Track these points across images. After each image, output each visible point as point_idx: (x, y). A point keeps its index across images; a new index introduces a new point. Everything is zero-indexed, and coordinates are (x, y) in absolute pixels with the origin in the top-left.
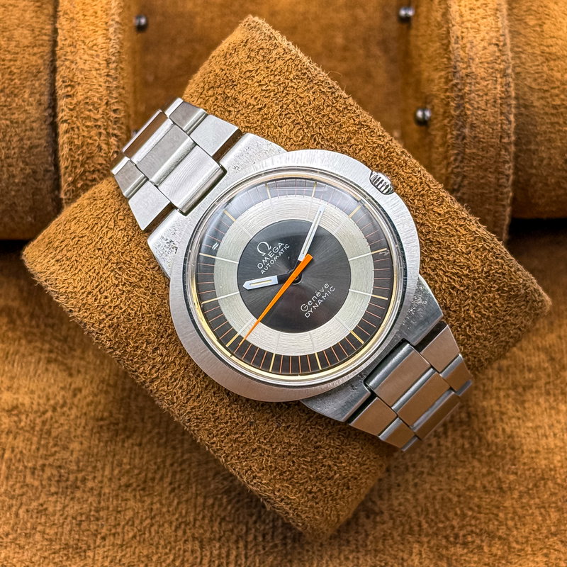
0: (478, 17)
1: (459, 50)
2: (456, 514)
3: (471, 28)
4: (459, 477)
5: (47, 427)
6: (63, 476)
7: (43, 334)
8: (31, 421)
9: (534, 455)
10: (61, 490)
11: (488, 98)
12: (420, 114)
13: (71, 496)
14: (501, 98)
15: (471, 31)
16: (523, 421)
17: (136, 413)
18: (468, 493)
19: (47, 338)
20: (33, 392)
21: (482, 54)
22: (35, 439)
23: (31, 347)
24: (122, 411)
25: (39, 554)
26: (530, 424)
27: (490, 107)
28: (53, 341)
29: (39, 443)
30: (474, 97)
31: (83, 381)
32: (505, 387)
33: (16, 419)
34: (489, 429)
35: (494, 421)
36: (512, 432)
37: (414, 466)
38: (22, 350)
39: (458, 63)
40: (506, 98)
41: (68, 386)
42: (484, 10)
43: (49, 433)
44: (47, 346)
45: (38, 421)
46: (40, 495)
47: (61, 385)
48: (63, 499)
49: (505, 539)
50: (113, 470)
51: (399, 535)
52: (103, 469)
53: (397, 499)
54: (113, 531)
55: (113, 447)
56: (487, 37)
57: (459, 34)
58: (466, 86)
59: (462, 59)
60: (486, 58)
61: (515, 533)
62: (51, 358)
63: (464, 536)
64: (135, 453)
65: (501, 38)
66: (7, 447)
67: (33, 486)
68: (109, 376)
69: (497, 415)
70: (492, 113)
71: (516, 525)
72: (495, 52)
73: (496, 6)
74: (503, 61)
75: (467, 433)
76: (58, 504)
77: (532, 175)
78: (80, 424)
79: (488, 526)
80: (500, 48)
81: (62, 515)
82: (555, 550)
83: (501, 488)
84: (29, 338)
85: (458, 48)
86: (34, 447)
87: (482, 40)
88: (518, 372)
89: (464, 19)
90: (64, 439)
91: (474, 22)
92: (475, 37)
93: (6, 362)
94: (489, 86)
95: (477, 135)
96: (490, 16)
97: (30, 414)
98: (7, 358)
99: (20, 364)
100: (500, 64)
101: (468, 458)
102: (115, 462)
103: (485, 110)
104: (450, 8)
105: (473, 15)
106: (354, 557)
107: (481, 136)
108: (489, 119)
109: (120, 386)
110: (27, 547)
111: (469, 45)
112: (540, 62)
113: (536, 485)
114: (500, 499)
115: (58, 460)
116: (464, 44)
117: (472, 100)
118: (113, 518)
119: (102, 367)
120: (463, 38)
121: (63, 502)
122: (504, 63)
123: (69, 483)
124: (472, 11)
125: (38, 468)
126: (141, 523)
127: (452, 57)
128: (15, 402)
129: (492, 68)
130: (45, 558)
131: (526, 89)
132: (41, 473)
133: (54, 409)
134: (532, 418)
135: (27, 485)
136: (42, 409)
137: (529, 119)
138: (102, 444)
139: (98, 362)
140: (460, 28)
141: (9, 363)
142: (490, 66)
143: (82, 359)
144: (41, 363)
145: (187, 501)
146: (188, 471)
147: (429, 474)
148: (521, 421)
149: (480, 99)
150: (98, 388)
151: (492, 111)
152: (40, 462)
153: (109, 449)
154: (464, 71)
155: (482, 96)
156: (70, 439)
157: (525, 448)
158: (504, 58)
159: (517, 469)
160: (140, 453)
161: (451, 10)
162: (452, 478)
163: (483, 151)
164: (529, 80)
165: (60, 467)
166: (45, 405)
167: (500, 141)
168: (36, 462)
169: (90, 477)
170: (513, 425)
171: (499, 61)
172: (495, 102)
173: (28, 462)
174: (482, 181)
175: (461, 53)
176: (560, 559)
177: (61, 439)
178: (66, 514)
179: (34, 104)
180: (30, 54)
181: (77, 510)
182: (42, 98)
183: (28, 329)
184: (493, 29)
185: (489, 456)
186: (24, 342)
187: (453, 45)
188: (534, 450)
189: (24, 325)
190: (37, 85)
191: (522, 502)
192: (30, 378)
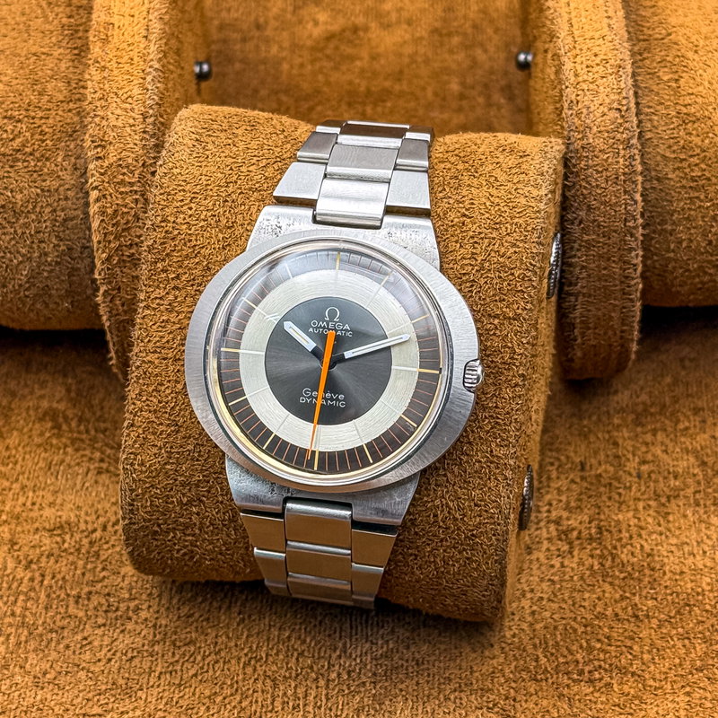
0: (596, 76)
1: (574, 117)
2: (581, 647)
3: (588, 90)
4: (586, 604)
5: (95, 549)
6: (113, 605)
7: (94, 440)
8: (76, 542)
10: (109, 622)
13: (122, 628)
15: (588, 93)
18: (596, 622)
19: (98, 445)
20: (79, 508)
21: (602, 121)
22: (81, 563)
23: (79, 454)
25: (81, 695)
27: (612, 185)
28: (104, 448)
29: (85, 568)
30: (592, 173)
33: (59, 539)
34: (624, 546)
35: (631, 538)
36: (652, 549)
37: (532, 591)
38: (68, 459)
39: (572, 133)
40: (630, 174)
42: (604, 67)
43: (97, 555)
44: (97, 455)
45: (85, 541)
46: (84, 628)
47: (113, 500)
48: (111, 631)
49: (639, 676)
50: (171, 598)
51: (511, 672)
52: (160, 596)
53: (510, 629)
54: (170, 669)
56: (607, 101)
57: (573, 97)
58: (582, 160)
59: (577, 128)
60: (606, 126)
61: (652, 668)
62: (102, 468)
63: (590, 672)
65: (624, 102)
66: (47, 573)
67: (76, 617)
69: (635, 530)
71: (653, 659)
72: (617, 118)
73: (618, 62)
74: (626, 129)
77: (670, 259)
79: (620, 661)
80: (623, 113)
81: (109, 651)
82: (700, 688)
83: (637, 617)
84: (76, 446)
85: (572, 114)
86: (78, 572)
87: (601, 104)
89: (580, 79)
90: (114, 562)
91: (591, 83)
92: (593, 101)
93: (49, 473)
94: (610, 160)
95: (597, 218)
96: (611, 74)
97: (75, 534)
98: (50, 468)
99: (65, 476)
100: (623, 133)
101: (598, 581)
104: (563, 65)
105: (590, 74)
106: (456, 698)
107: (602, 219)
110: (67, 688)
111: (585, 111)
112: (676, 124)
114: (635, 629)
115: (106, 587)
116: (580, 109)
118: (170, 654)
120: (578, 102)
121: (111, 635)
122: (628, 131)
123: (119, 613)
124: (588, 69)
125: (83, 596)
126: (204, 659)
127: (565, 125)
128: (58, 520)
129: (614, 138)
130: (88, 700)
131: (659, 158)
132: (86, 602)
133: (104, 528)
135: (70, 616)
136: (90, 528)
137: (663, 194)
140: (575, 90)
141: (52, 474)
142: (612, 135)
144: (90, 475)
147: (549, 600)
152: (86, 589)
154: (579, 143)
156: (122, 562)
158: (627, 125)
161: (565, 68)
162: (577, 606)
164: (662, 147)
165: (109, 594)
166: (93, 523)
167: (625, 225)
168: (81, 589)
169: (144, 607)
171: (622, 129)
173: (71, 588)
175: (576, 121)
176: (706, 698)
177: (110, 563)
178: (115, 649)
179: (69, 168)
180: (64, 110)
181: (127, 644)
182: (78, 161)
183: (75, 435)
184: (615, 91)
185: (624, 579)
186: (69, 450)
187: (566, 111)
188: (678, 571)
189: (71, 431)
190: (72, 147)
191: (662, 633)
192: (77, 492)
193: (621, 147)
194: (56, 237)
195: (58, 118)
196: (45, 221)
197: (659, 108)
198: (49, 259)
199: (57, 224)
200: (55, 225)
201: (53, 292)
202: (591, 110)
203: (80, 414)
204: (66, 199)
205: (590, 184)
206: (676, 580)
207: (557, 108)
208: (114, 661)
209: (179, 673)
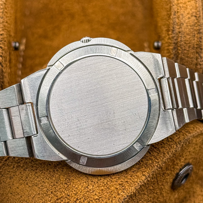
1: (176, 19)
3: (182, 7)
11: (190, 45)
14: (197, 45)
15: (182, 8)
21: (188, 21)
27: (191, 49)
30: (183, 44)
39: (175, 26)
56: (191, 12)
57: (176, 10)
58: (179, 38)
59: (177, 23)
60: (190, 24)
65: (198, 13)
70: (192, 52)
72: (194, 20)
80: (197, 18)
85: (175, 18)
87: (188, 14)
89: (179, 2)
91: (184, 4)
92: (184, 12)
94: (191, 39)
100: (197, 27)
103: (188, 51)
108: (190, 56)
111: (181, 16)
116: (178, 16)
117: (182, 45)
120: (178, 12)
122: (199, 26)
127: (172, 22)
129: (193, 29)
140: (177, 7)
142: (192, 27)
149: (186, 45)
154: (178, 30)
158: (199, 23)
167: (196, 67)
171: (196, 25)
172: (194, 47)
175: (177, 20)
184: (194, 8)
187: (173, 16)
193: (196, 33)
202: (184, 16)
205: (182, 49)
207: (168, 14)
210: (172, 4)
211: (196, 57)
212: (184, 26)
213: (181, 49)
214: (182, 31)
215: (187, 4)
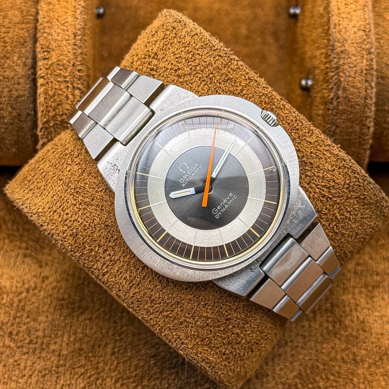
0: (350, 10)
1: (337, 33)
2: (322, 378)
3: (346, 18)
4: (324, 351)
5: (22, 304)
6: (33, 340)
7: (22, 236)
8: (10, 299)
9: (379, 336)
11: (357, 69)
12: (303, 82)
13: (39, 355)
14: (366, 70)
15: (345, 20)
16: (372, 311)
17: (88, 296)
18: (331, 363)
19: (25, 239)
20: (12, 278)
21: (353, 37)
22: (13, 313)
23: (13, 245)
24: (78, 294)
26: (377, 314)
27: (358, 76)
28: (29, 241)
30: (347, 68)
31: (50, 272)
32: (359, 285)
34: (347, 316)
35: (351, 311)
36: (364, 318)
37: (292, 341)
38: (6, 247)
39: (335, 43)
40: (370, 70)
41: (38, 275)
42: (355, 5)
43: (23, 308)
44: (24, 245)
45: (16, 299)
46: (16, 354)
47: (34, 274)
48: (32, 357)
50: (70, 337)
52: (63, 336)
53: (279, 365)
55: (70, 320)
56: (357, 25)
57: (337, 21)
58: (341, 60)
59: (338, 40)
60: (356, 40)
62: (27, 253)
64: (86, 325)
65: (368, 26)
67: (10, 347)
68: (69, 268)
69: (353, 306)
70: (359, 80)
72: (363, 36)
73: (364, 3)
74: (368, 43)
75: (331, 319)
76: (29, 361)
77: (385, 128)
78: (47, 302)
80: (367, 33)
81: (31, 369)
83: (355, 360)
84: (11, 238)
85: (335, 32)
87: (354, 27)
88: (368, 275)
89: (341, 11)
90: (34, 313)
91: (348, 14)
92: (348, 24)
94: (358, 61)
95: (348, 96)
96: (359, 10)
97: (10, 294)
99: (4, 258)
100: (366, 45)
102: (72, 331)
103: (354, 78)
104: (331, 3)
105: (347, 9)
107: (351, 97)
109: (77, 276)
111: (343, 30)
113: (381, 359)
114: (354, 368)
116: (340, 29)
117: (345, 70)
118: (69, 373)
119: (64, 261)
120: (339, 25)
121: (32, 359)
122: (369, 44)
124: (347, 6)
125: (15, 333)
127: (331, 38)
129: (360, 47)
131: (383, 65)
133: (28, 291)
134: (379, 309)
135: (6, 346)
136: (19, 291)
137: (385, 87)
138: (62, 318)
139: (61, 258)
140: (338, 18)
142: (359, 45)
143: (50, 255)
144: (19, 257)
145: (124, 362)
146: (125, 340)
147: (302, 348)
148: (370, 311)
149: (351, 70)
150: (60, 277)
151: (360, 79)
152: (16, 329)
153: (67, 322)
154: (340, 49)
155: (352, 68)
156: (39, 313)
157: (373, 331)
158: (369, 40)
159: (367, 346)
160: (90, 325)
161: (331, 4)
162: (319, 352)
163: (351, 108)
164: (385, 58)
166: (21, 287)
167: (365, 102)
168: (13, 329)
169: (52, 342)
170: (365, 314)
171: (365, 43)
172: (362, 72)
174: (350, 130)
177: (32, 313)
178: (34, 368)
179: (21, 65)
180: (19, 29)
181: (42, 366)
182: (27, 61)
183: (10, 232)
184: (362, 19)
185: (347, 336)
186: (7, 241)
187: (332, 30)
188: (380, 333)
189: (8, 229)
190: (23, 51)
191: (370, 371)
192: (11, 267)
194: (11, 107)
195: (15, 33)
196: (4, 97)
197: (384, 35)
198: (6, 121)
199: (12, 99)
200: (10, 100)
201: (7, 142)
203: (13, 218)
204: (19, 83)
206: (378, 338)
208: (33, 376)
209: (74, 385)
210: (331, 14)
211: (366, 86)
212: (347, 43)
213: (344, 76)
214: (346, 50)
215: (351, 14)
